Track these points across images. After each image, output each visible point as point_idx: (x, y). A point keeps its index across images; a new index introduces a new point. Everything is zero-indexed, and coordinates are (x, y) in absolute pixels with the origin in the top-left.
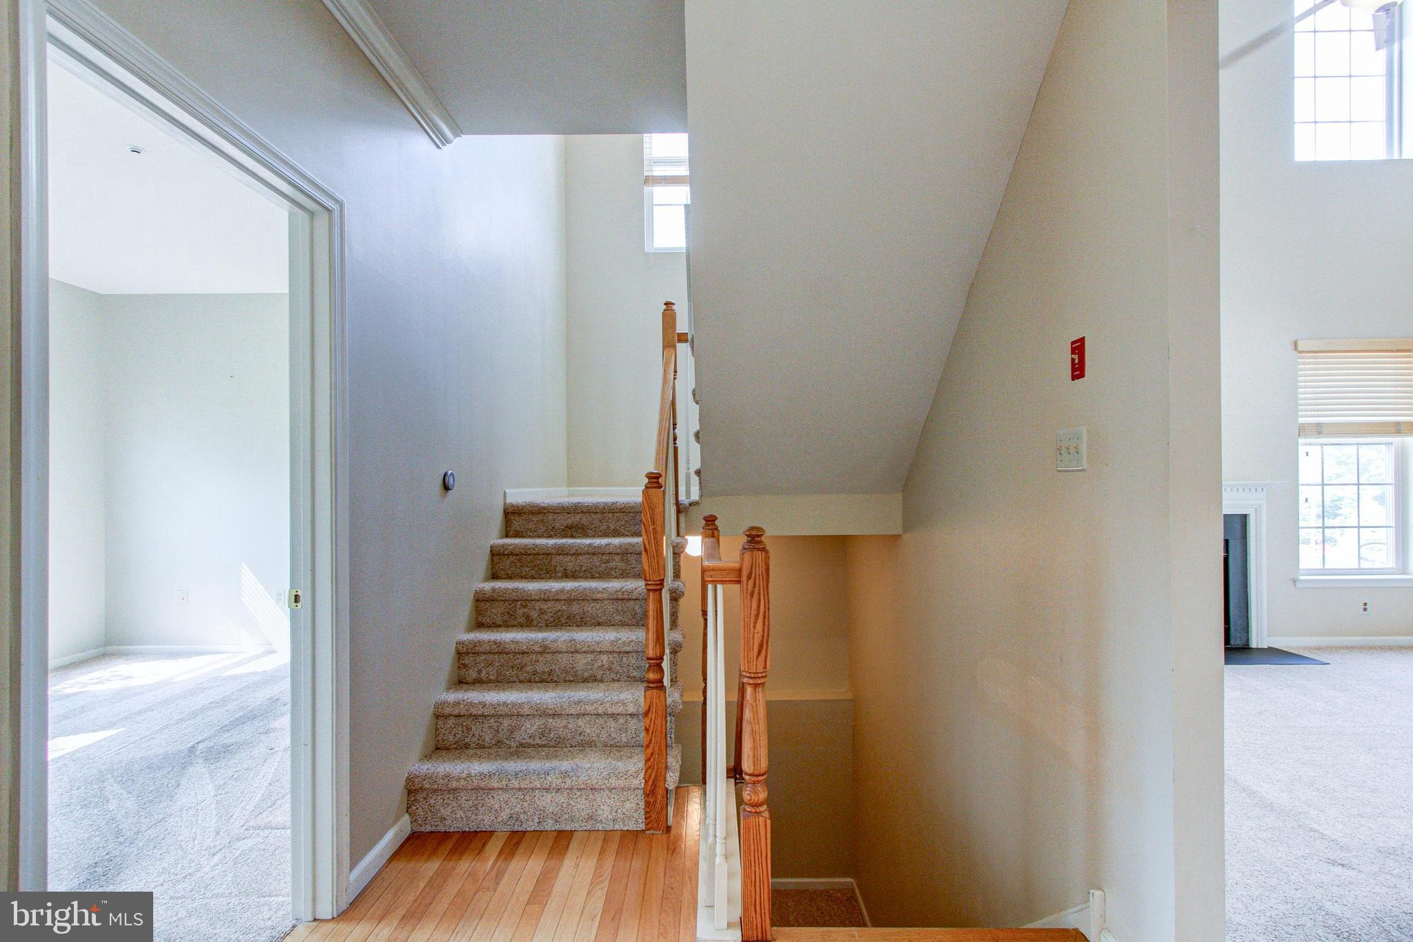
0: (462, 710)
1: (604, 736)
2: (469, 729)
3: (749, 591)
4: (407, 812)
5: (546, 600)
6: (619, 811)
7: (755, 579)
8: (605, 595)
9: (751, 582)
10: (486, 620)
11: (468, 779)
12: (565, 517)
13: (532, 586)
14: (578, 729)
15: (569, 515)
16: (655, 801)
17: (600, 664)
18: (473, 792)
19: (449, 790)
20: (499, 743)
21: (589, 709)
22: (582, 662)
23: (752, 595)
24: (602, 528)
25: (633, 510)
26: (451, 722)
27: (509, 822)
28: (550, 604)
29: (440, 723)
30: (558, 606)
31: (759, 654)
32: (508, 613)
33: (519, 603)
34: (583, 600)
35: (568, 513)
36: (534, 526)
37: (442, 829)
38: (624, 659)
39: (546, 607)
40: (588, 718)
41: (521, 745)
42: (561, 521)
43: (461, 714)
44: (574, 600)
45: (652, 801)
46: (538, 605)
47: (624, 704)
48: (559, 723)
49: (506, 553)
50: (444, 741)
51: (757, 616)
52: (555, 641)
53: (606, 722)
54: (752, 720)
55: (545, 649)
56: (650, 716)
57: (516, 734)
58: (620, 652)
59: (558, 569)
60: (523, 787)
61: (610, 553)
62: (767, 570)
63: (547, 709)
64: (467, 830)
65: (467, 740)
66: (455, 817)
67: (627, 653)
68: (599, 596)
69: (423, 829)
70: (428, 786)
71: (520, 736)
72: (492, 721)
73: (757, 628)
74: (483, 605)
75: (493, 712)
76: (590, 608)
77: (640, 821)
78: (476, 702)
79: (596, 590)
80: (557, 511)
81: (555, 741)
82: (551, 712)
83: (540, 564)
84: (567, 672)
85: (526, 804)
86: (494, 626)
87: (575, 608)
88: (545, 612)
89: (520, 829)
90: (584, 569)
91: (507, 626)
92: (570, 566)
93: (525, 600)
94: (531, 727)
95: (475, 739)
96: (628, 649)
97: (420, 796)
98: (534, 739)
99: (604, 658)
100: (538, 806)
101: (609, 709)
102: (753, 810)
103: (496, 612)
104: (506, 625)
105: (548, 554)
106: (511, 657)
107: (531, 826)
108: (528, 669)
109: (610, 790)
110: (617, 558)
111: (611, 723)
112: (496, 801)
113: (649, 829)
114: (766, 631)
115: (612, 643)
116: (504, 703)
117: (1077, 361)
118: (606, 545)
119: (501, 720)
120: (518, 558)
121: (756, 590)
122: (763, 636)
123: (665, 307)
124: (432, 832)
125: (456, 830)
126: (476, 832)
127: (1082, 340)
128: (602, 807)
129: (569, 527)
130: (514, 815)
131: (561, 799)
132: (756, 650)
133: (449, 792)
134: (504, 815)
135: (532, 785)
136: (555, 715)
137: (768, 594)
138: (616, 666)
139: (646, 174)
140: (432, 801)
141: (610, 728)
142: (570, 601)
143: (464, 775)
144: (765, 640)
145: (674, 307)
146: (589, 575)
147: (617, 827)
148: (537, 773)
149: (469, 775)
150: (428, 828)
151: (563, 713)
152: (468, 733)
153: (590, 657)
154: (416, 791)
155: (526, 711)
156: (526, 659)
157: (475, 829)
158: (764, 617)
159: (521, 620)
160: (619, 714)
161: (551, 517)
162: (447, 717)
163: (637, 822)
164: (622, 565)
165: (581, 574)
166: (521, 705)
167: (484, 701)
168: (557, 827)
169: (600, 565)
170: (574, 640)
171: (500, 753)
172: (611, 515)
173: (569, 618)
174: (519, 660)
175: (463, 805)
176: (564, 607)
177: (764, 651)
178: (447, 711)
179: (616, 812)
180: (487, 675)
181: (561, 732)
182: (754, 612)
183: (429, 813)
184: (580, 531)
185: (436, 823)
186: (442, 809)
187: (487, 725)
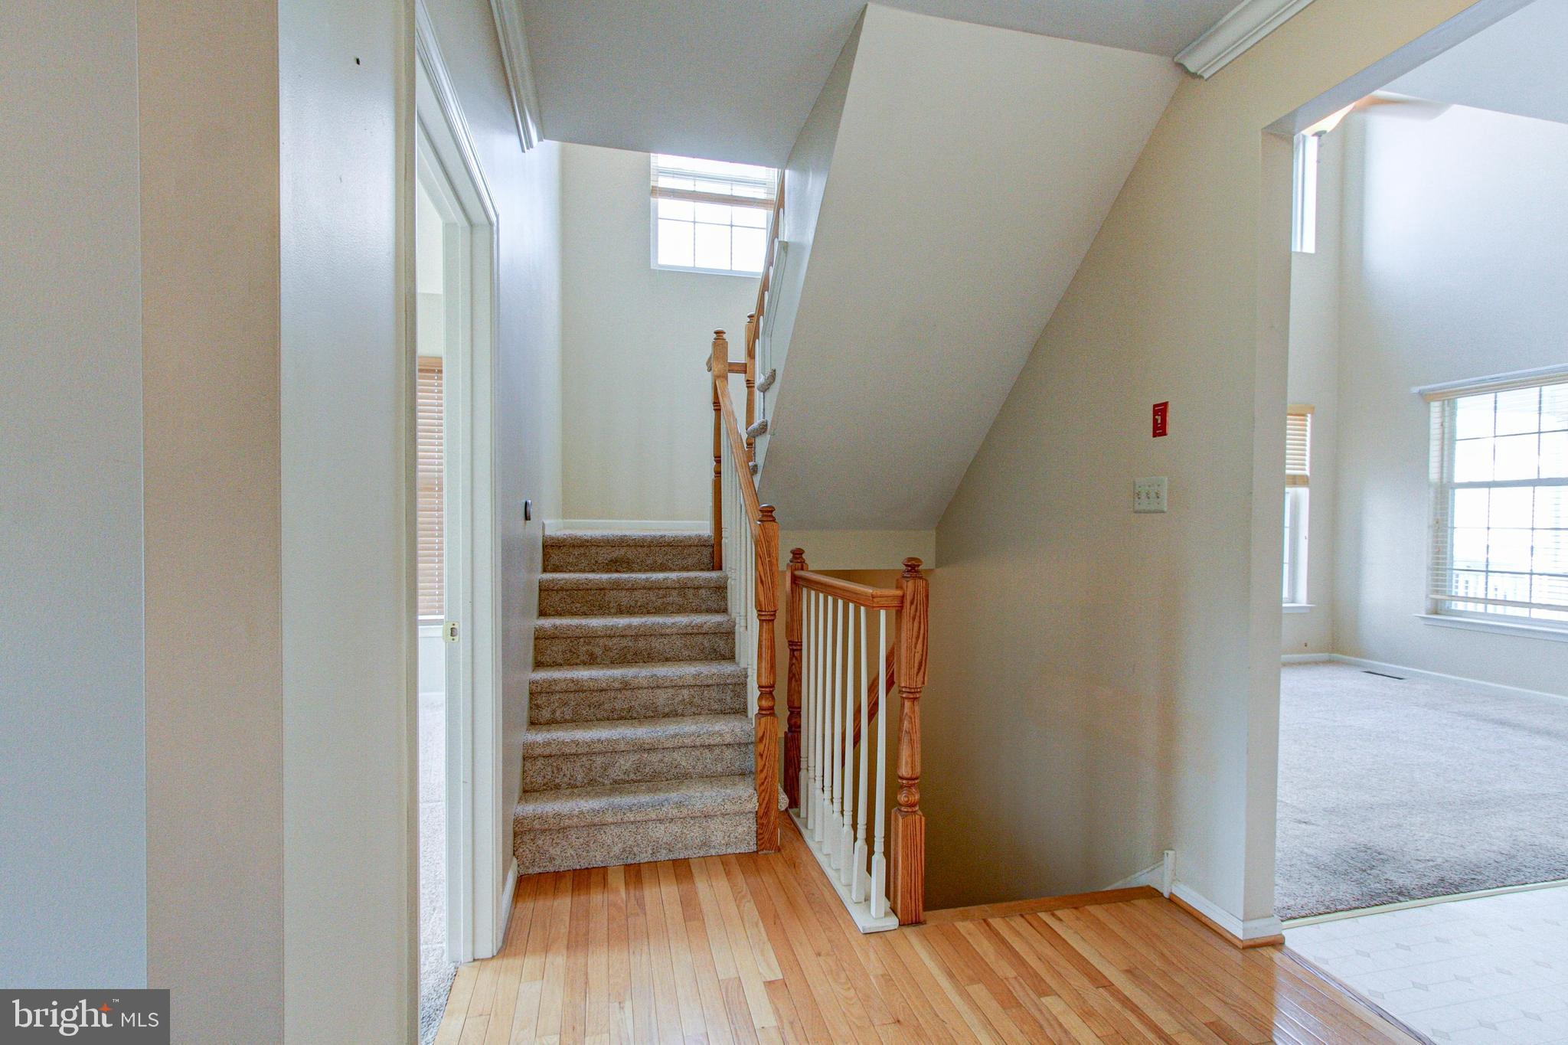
0: (553, 749)
1: (700, 767)
2: (559, 769)
3: (911, 616)
4: (514, 854)
5: (610, 637)
6: (732, 835)
7: (917, 605)
8: (675, 630)
9: (913, 607)
10: (546, 659)
11: (581, 816)
12: (608, 551)
13: (596, 622)
14: (674, 762)
15: (614, 549)
16: (769, 822)
17: (681, 698)
18: (584, 829)
19: (559, 828)
20: (592, 782)
21: (688, 741)
22: (662, 697)
23: (914, 619)
24: (649, 562)
25: (682, 544)
26: (540, 763)
27: (622, 856)
28: (615, 640)
29: (528, 765)
30: (624, 642)
31: (919, 669)
32: (571, 651)
33: (582, 640)
34: (651, 635)
35: (612, 547)
36: (575, 561)
37: (552, 869)
38: (706, 692)
39: (611, 644)
40: (683, 751)
41: (615, 782)
42: (605, 555)
43: (552, 754)
44: (641, 635)
45: (765, 822)
46: (601, 642)
47: (721, 735)
48: (654, 757)
49: (555, 588)
50: (532, 783)
51: (918, 638)
52: (636, 677)
53: (701, 754)
54: (911, 731)
55: (626, 685)
56: (764, 742)
57: (610, 771)
58: (701, 686)
59: (611, 605)
60: (638, 819)
61: (668, 588)
62: (927, 596)
63: (644, 743)
64: (578, 867)
65: (557, 781)
66: (565, 856)
67: (708, 686)
68: (668, 631)
69: (530, 871)
70: (537, 826)
71: (615, 773)
72: (584, 759)
73: (918, 647)
74: (543, 644)
75: (587, 749)
76: (657, 644)
77: (752, 843)
78: (569, 740)
79: (664, 626)
80: (602, 544)
81: (651, 775)
82: (647, 747)
83: (594, 601)
84: (647, 708)
85: (639, 837)
86: (555, 665)
87: (642, 644)
88: (610, 648)
89: (633, 862)
90: (639, 604)
91: (570, 665)
92: (625, 602)
93: (590, 637)
94: (625, 763)
95: (566, 779)
96: (710, 682)
97: (526, 838)
98: (628, 776)
99: (685, 692)
100: (652, 837)
101: (706, 741)
102: (910, 810)
103: (557, 649)
104: (569, 663)
105: (601, 589)
106: (588, 696)
107: (644, 857)
108: (606, 706)
109: (723, 815)
110: (675, 593)
111: (707, 753)
112: (607, 837)
113: (763, 850)
114: (925, 650)
115: (695, 677)
116: (599, 740)
117: (1159, 421)
118: (664, 580)
119: (594, 758)
120: (568, 593)
121: (918, 614)
122: (922, 655)
123: (715, 335)
124: (540, 873)
125: (566, 869)
126: (587, 868)
127: (1165, 404)
128: (715, 833)
129: (614, 561)
130: (627, 849)
131: (675, 828)
132: (916, 665)
133: (558, 831)
134: (616, 850)
135: (647, 817)
136: (652, 749)
137: (927, 618)
138: (696, 700)
139: (652, 184)
140: (540, 842)
141: (706, 759)
142: (636, 637)
143: (576, 812)
144: (924, 658)
145: (725, 336)
146: (645, 610)
147: (729, 851)
148: (650, 805)
149: (582, 812)
150: (537, 870)
151: (660, 747)
152: (558, 772)
153: (671, 691)
154: (523, 833)
155: (622, 747)
156: (603, 697)
157: (586, 866)
158: (924, 638)
159: (584, 658)
160: (714, 746)
161: (594, 550)
162: (535, 758)
163: (749, 845)
164: (679, 600)
165: (636, 610)
166: (617, 741)
167: (576, 739)
168: (671, 856)
169: (658, 601)
170: (656, 675)
171: (598, 791)
172: (658, 549)
173: (635, 654)
174: (596, 698)
175: (574, 844)
176: (630, 644)
177: (923, 668)
178: (538, 751)
179: (729, 836)
180: (562, 715)
181: (657, 767)
182: (915, 634)
183: (537, 855)
184: (624, 565)
185: (544, 864)
186: (550, 849)
187: (579, 764)
